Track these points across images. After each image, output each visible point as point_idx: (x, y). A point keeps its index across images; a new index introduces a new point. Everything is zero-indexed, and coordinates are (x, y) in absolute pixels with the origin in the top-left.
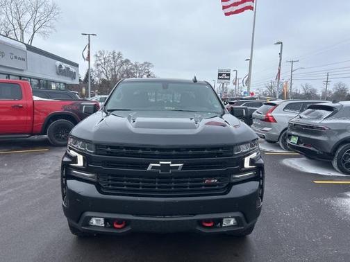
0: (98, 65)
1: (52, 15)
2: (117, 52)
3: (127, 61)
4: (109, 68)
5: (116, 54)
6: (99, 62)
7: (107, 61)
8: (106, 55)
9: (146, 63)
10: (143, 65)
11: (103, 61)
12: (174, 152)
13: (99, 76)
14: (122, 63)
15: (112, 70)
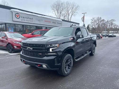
0: (92, 23)
1: (77, 9)
2: (100, 17)
3: (103, 20)
4: (96, 23)
5: (99, 18)
6: (92, 22)
7: (95, 21)
8: (95, 19)
9: (112, 20)
10: (111, 21)
11: (94, 21)
12: (31, 45)
13: (92, 26)
14: (101, 21)
15: (97, 24)
